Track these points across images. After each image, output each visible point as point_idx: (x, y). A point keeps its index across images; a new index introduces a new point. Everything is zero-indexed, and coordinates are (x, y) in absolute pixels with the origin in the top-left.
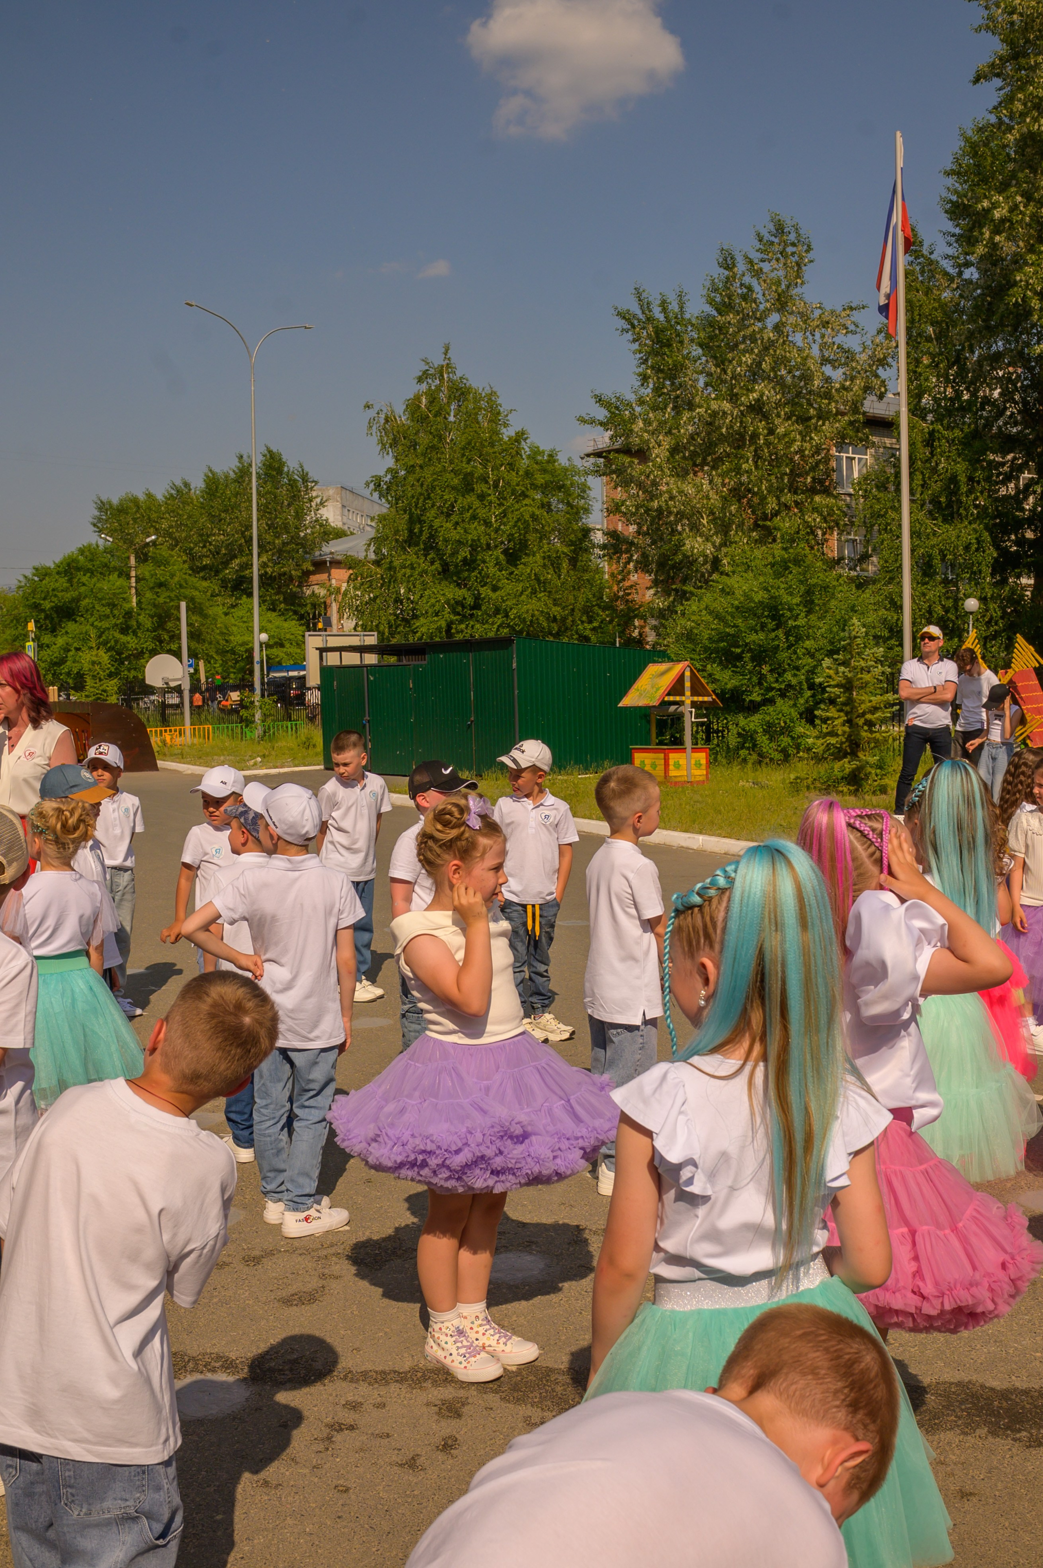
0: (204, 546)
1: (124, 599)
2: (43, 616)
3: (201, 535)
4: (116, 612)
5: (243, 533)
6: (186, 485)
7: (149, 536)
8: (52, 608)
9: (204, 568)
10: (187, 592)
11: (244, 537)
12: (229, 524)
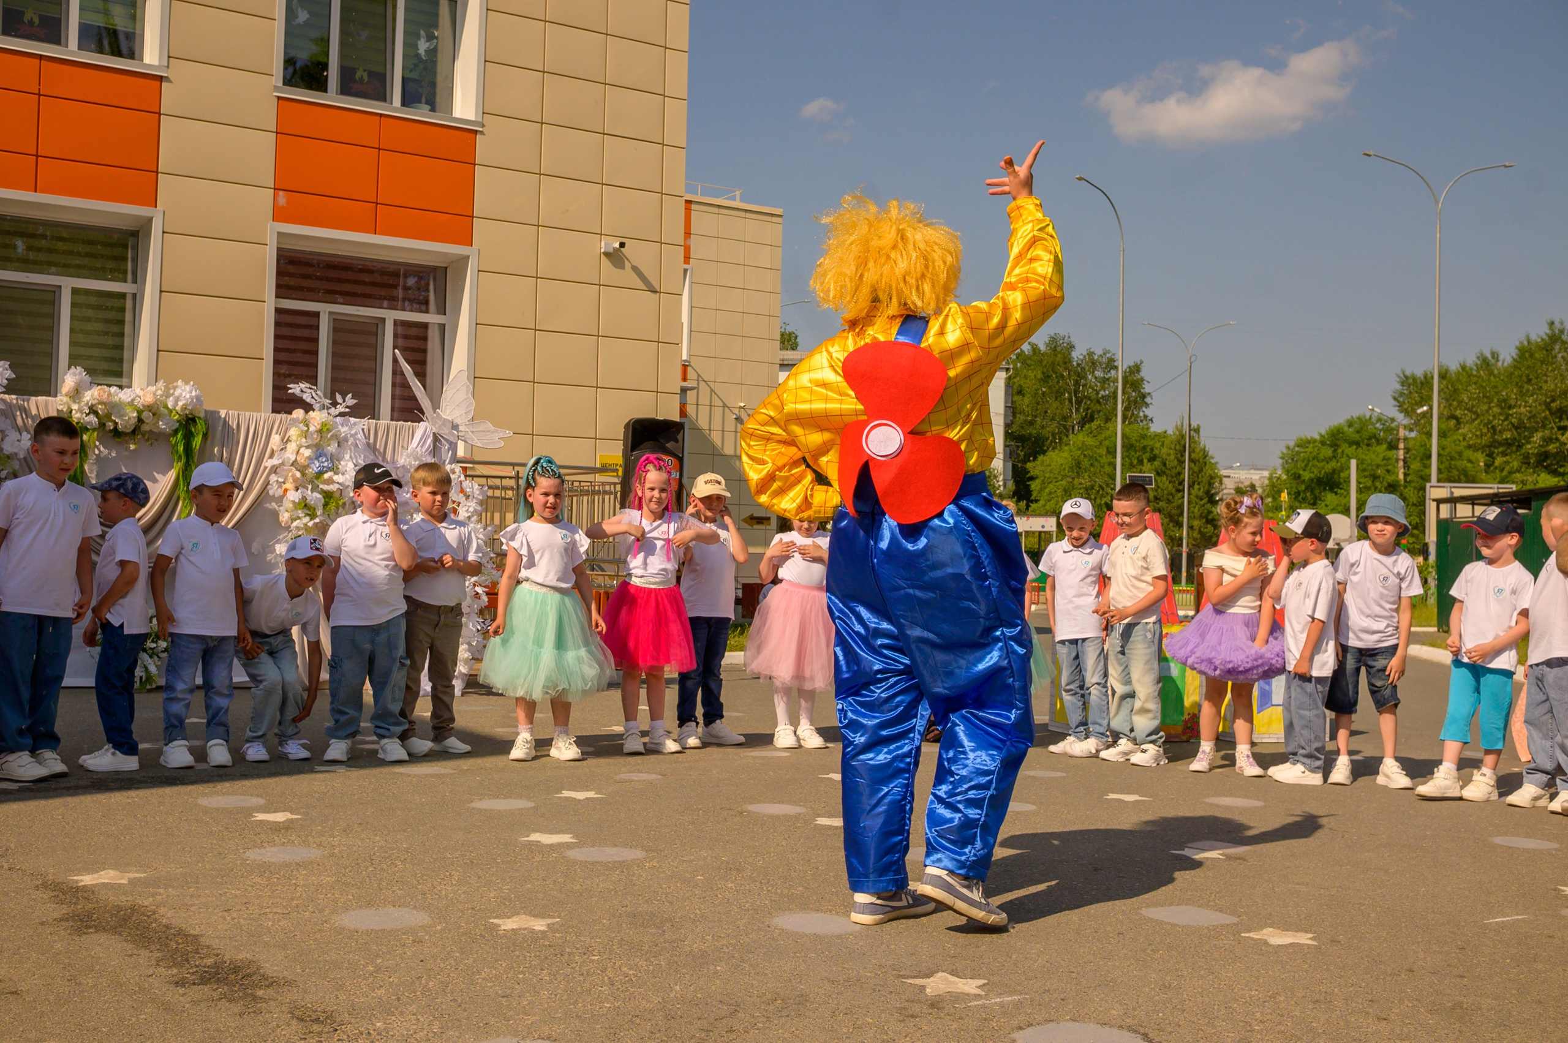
0: (1506, 419)
1: (1388, 471)
2: (1303, 487)
3: (1502, 408)
4: (1378, 484)
5: (1548, 406)
6: (1495, 355)
7: (1423, 406)
8: (1312, 480)
9: (1507, 443)
10: (1459, 463)
11: (1550, 410)
12: (1532, 395)
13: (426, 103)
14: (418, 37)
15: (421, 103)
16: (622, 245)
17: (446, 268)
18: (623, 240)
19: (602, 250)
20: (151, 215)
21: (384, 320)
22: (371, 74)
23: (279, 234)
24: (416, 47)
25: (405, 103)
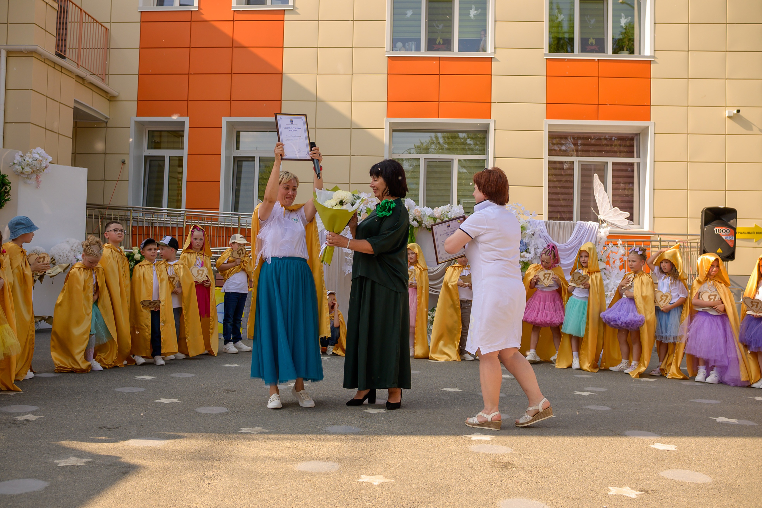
13: (627, 50)
14: (620, 17)
15: (624, 50)
16: (738, 111)
17: (640, 134)
18: (738, 108)
19: (727, 116)
20: (488, 123)
21: (607, 163)
22: (597, 40)
23: (549, 125)
24: (620, 22)
25: (615, 52)
